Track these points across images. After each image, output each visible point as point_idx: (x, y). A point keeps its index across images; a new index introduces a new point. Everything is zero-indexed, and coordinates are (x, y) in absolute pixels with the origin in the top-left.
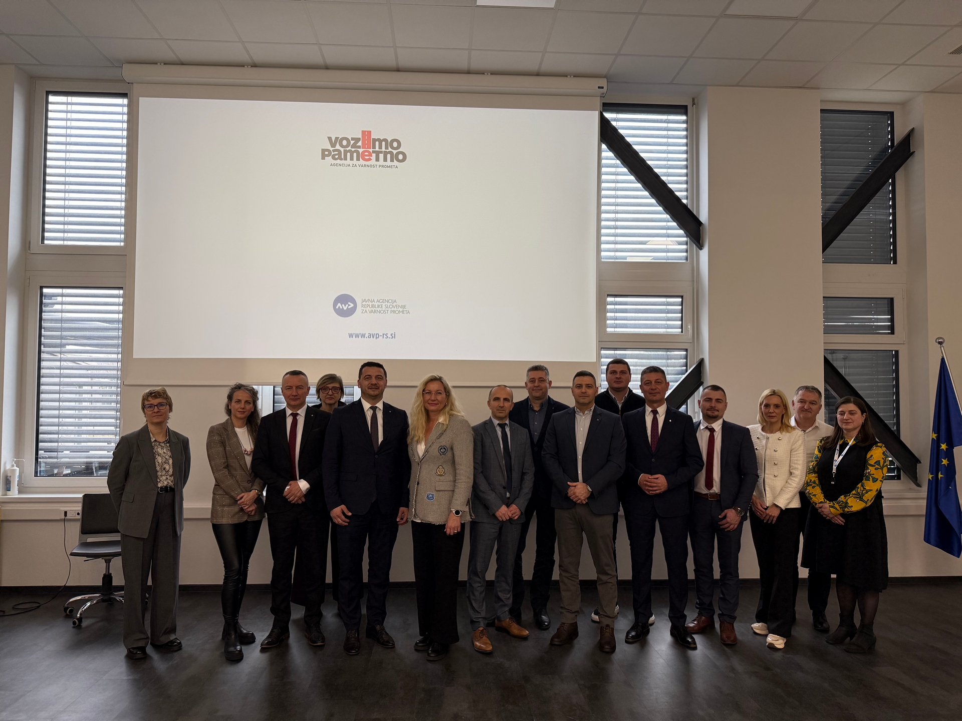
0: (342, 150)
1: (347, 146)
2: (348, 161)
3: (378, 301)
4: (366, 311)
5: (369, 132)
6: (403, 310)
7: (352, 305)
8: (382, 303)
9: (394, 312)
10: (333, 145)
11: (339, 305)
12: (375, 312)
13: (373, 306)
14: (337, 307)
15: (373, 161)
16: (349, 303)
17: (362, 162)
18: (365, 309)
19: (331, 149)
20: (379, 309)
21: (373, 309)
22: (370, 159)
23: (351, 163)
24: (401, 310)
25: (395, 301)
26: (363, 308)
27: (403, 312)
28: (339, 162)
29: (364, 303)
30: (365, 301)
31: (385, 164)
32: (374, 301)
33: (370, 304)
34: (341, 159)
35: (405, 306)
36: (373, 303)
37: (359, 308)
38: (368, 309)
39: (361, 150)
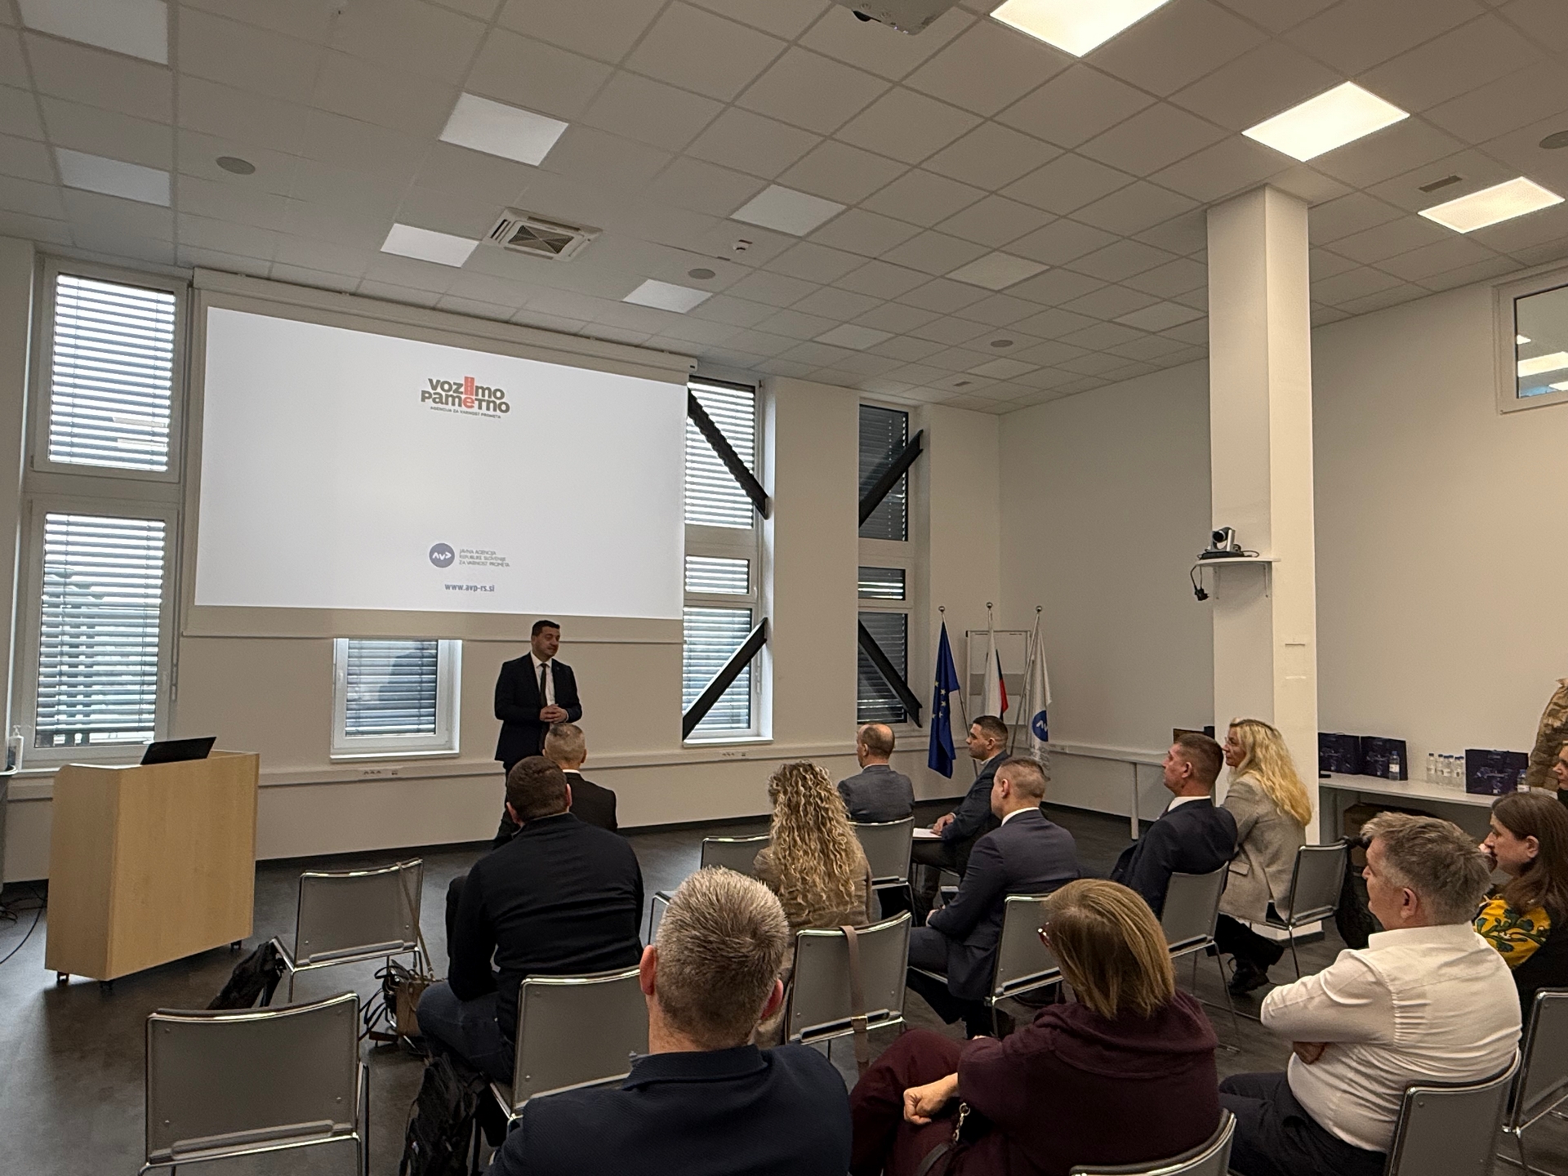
0: (444, 394)
1: (450, 390)
2: (450, 406)
3: (477, 552)
4: (464, 563)
5: (473, 379)
6: (502, 562)
7: (449, 555)
8: (481, 555)
9: (492, 564)
10: (434, 388)
11: (436, 554)
12: (474, 563)
13: (471, 557)
14: (434, 557)
15: (475, 409)
16: (447, 553)
17: (464, 408)
18: (463, 560)
19: (432, 392)
20: (478, 561)
21: (471, 560)
22: (472, 407)
23: (452, 408)
24: (500, 562)
25: (495, 553)
26: (461, 559)
27: (502, 565)
28: (440, 405)
29: (462, 554)
30: (463, 551)
31: (488, 412)
32: (473, 552)
33: (469, 555)
34: (442, 403)
35: (503, 559)
36: (472, 554)
37: (457, 559)
38: (466, 560)
39: (463, 396)
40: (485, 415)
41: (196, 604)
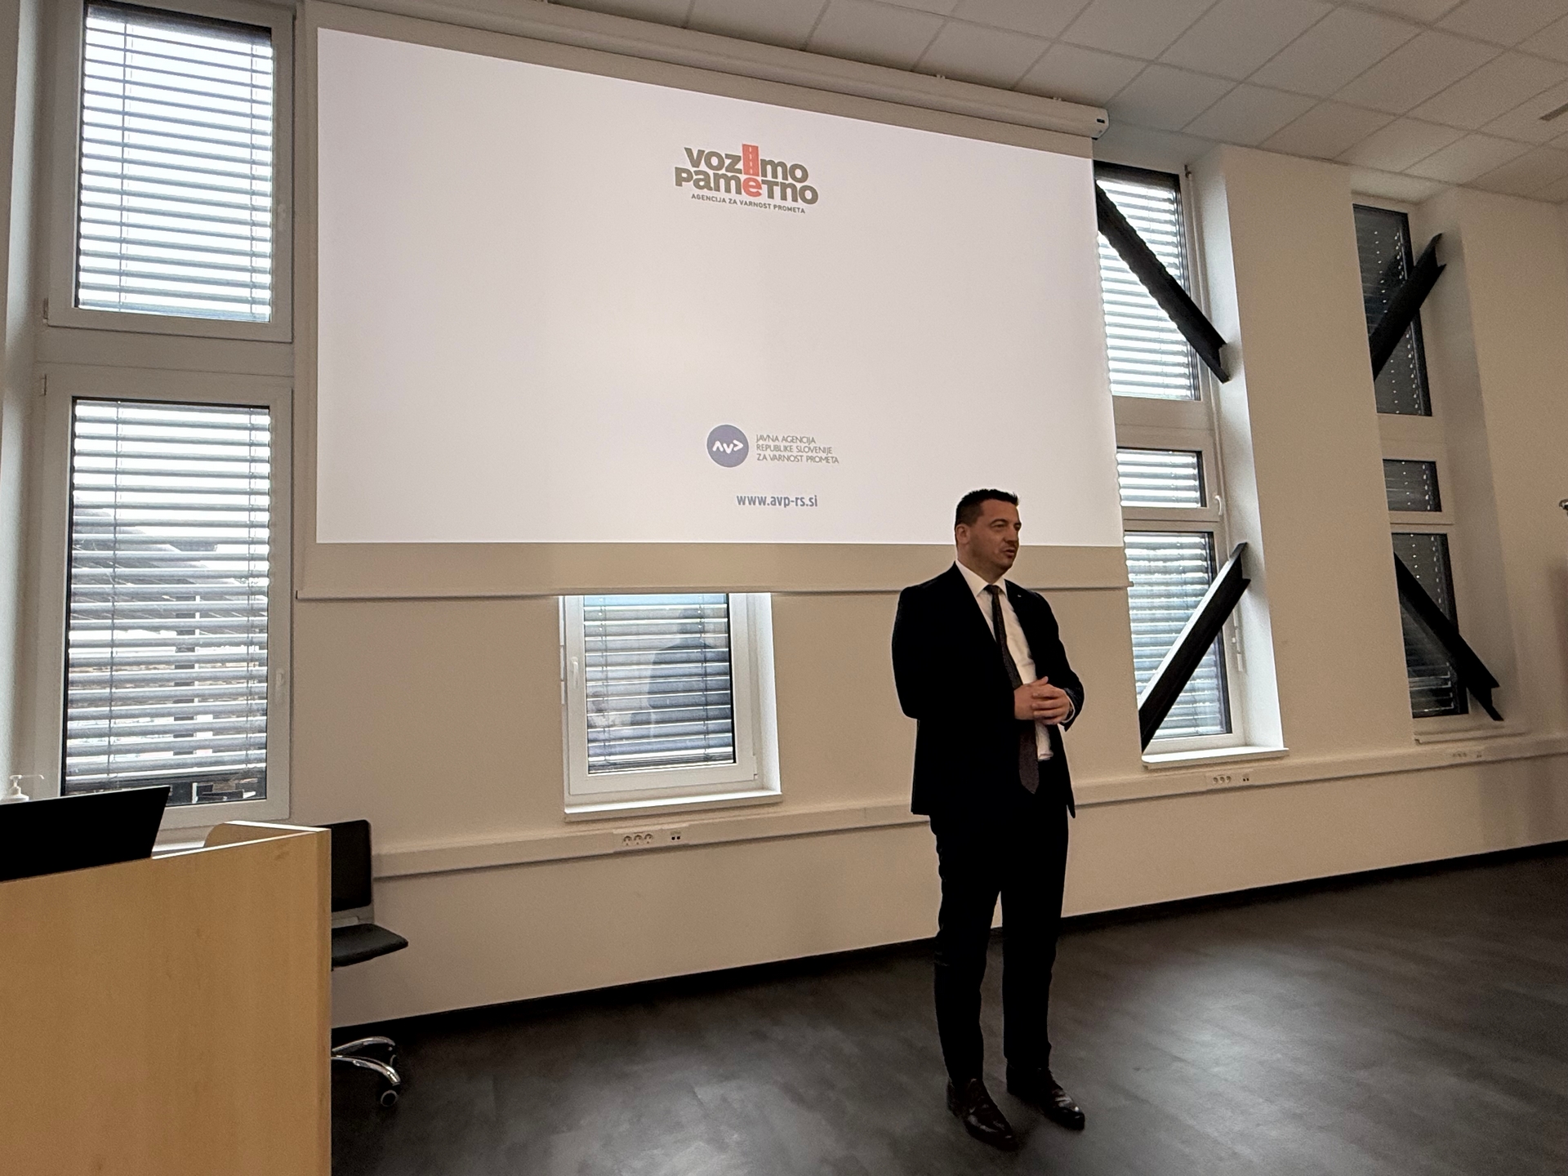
0: (711, 172)
1: (720, 167)
2: (722, 194)
3: (785, 439)
4: (765, 457)
5: (756, 149)
6: (827, 456)
7: (740, 446)
8: (792, 444)
9: (810, 459)
10: (696, 164)
11: (718, 444)
12: (780, 458)
13: (777, 448)
14: (715, 449)
15: (764, 198)
16: (735, 442)
17: (744, 197)
18: (762, 453)
19: (693, 170)
20: (786, 454)
21: (777, 454)
22: (759, 194)
23: (727, 196)
24: (824, 455)
25: (813, 440)
26: (760, 452)
27: (827, 460)
28: (705, 192)
29: (761, 442)
30: (762, 438)
31: (783, 203)
32: (777, 439)
33: (772, 444)
34: (710, 189)
35: (829, 450)
36: (777, 443)
37: (753, 452)
38: (768, 453)
39: (743, 177)
40: (780, 207)
41: (318, 542)
